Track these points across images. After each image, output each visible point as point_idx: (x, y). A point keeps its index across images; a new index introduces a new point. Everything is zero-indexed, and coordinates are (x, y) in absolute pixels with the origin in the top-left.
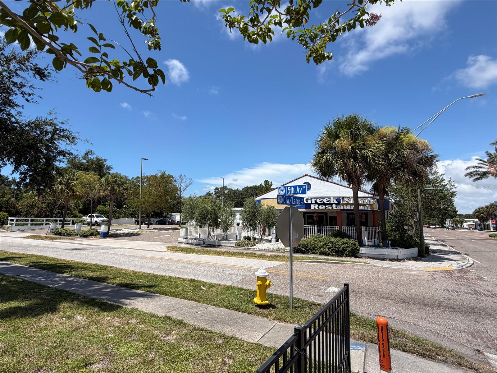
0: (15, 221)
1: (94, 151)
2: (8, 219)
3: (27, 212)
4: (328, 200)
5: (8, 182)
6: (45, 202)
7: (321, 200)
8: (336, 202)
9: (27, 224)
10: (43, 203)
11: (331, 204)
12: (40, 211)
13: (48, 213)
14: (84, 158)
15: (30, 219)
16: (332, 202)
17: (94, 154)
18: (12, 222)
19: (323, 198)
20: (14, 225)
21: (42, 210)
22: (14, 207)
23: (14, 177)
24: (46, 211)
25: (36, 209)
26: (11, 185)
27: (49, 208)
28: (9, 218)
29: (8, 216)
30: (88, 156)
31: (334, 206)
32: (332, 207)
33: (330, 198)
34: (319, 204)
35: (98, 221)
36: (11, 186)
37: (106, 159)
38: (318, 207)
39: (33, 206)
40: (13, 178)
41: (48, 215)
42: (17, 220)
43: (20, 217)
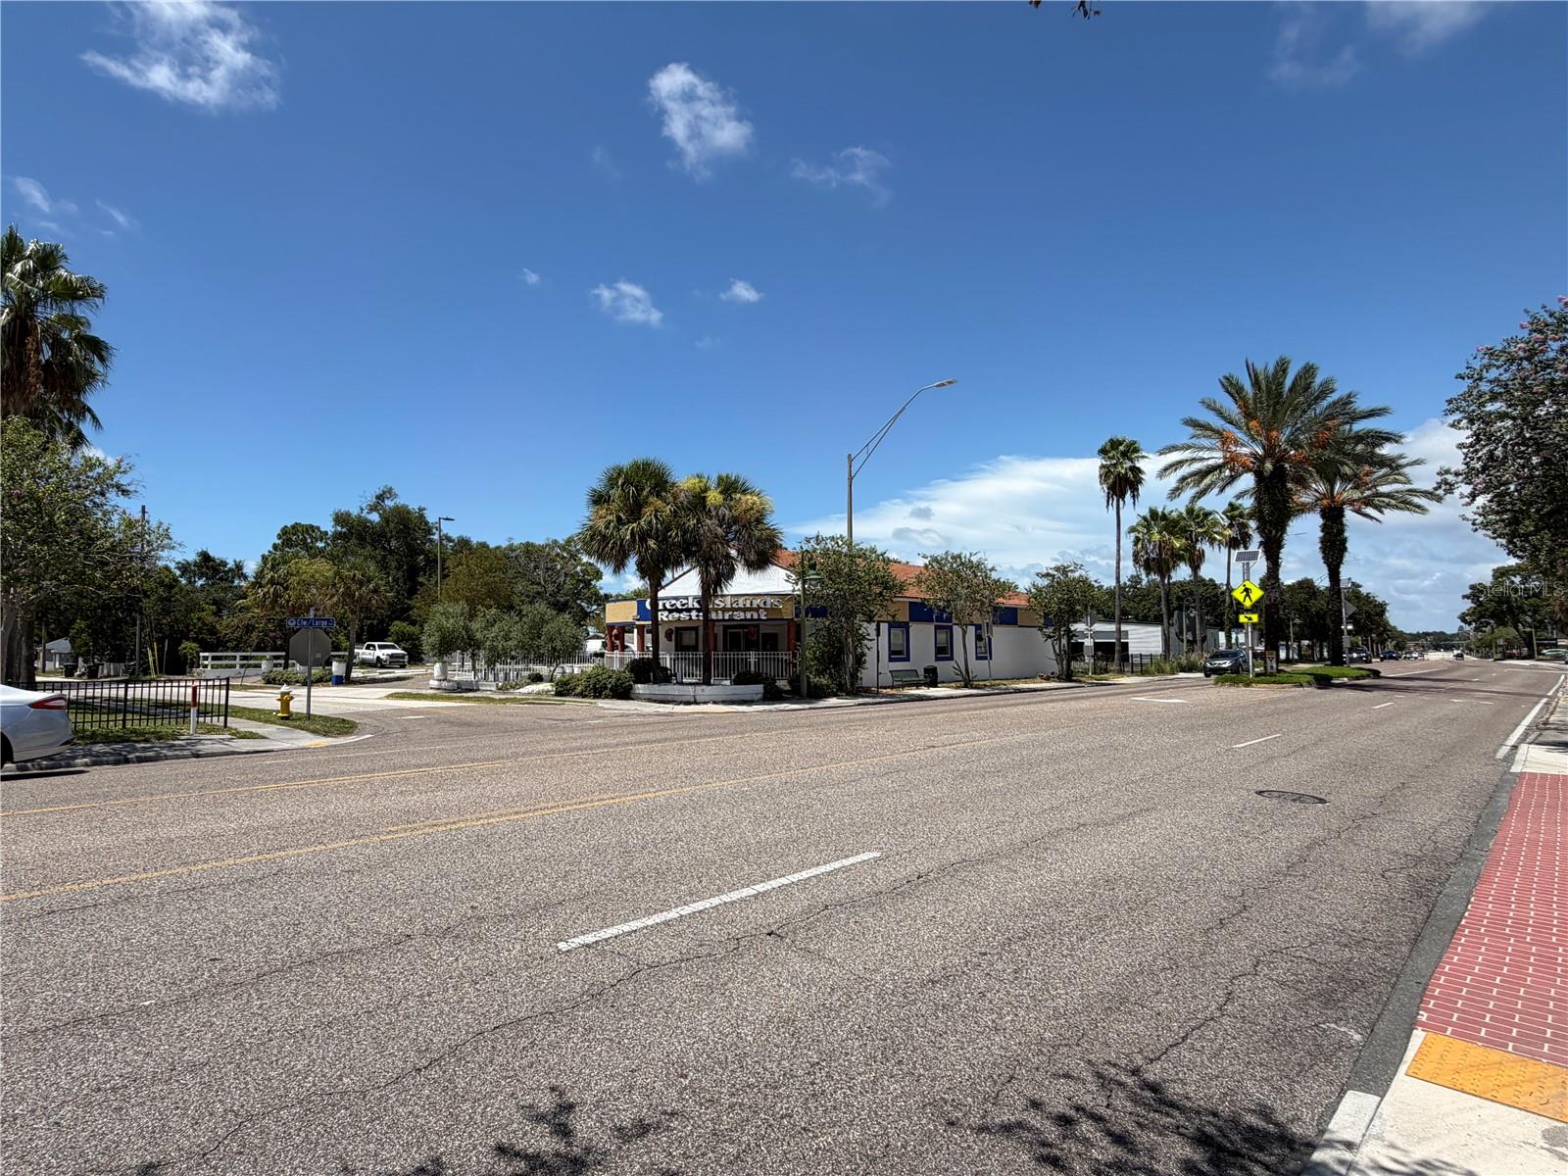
0: (210, 659)
1: (396, 490)
2: (199, 657)
3: (239, 640)
4: (685, 601)
5: (224, 572)
6: (273, 619)
7: (673, 602)
8: (697, 606)
9: (234, 666)
10: (269, 620)
11: (689, 610)
12: (263, 640)
13: (279, 642)
14: (373, 509)
15: (238, 654)
16: (690, 606)
17: (396, 496)
18: (206, 662)
19: (677, 598)
20: (209, 668)
21: (266, 635)
22: (213, 631)
23: (238, 560)
24: (275, 637)
25: (254, 635)
26: (233, 578)
27: (280, 630)
28: (201, 654)
29: (198, 649)
30: (383, 501)
31: (694, 614)
32: (690, 616)
33: (686, 598)
34: (670, 611)
35: (382, 657)
36: (233, 582)
37: (423, 506)
38: (667, 617)
39: (249, 629)
40: (235, 561)
41: (280, 645)
42: (214, 658)
43: (225, 651)
